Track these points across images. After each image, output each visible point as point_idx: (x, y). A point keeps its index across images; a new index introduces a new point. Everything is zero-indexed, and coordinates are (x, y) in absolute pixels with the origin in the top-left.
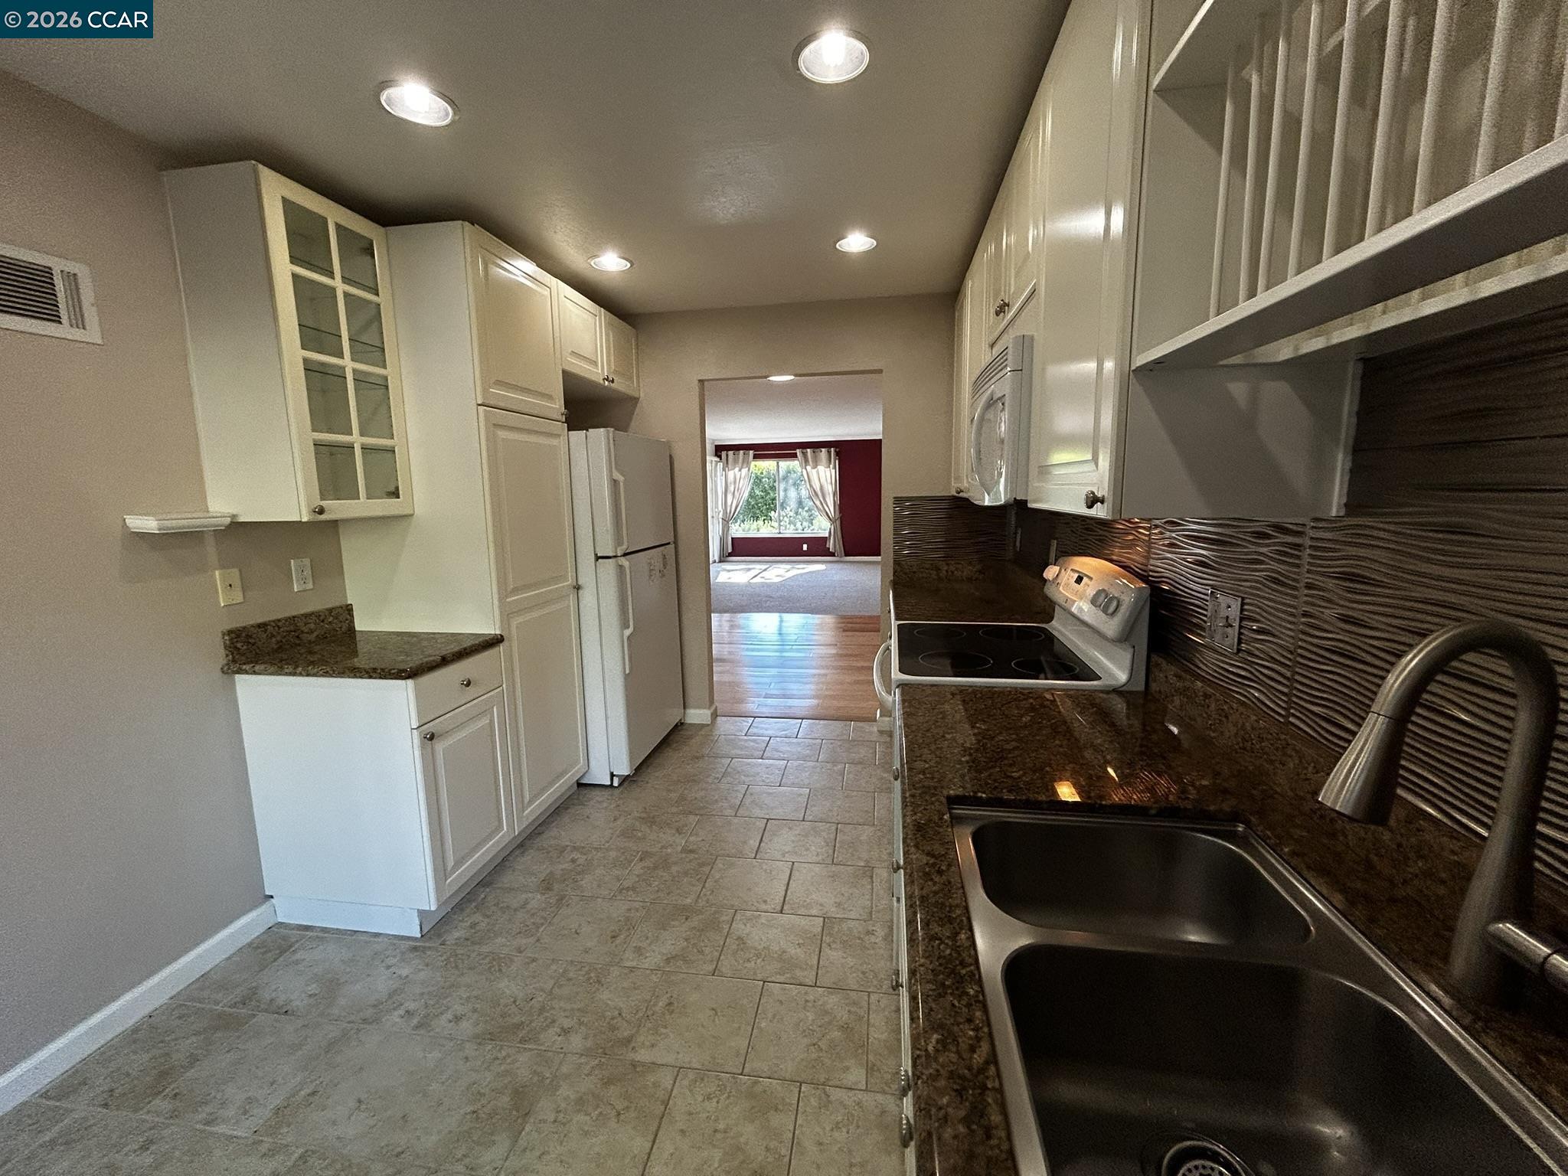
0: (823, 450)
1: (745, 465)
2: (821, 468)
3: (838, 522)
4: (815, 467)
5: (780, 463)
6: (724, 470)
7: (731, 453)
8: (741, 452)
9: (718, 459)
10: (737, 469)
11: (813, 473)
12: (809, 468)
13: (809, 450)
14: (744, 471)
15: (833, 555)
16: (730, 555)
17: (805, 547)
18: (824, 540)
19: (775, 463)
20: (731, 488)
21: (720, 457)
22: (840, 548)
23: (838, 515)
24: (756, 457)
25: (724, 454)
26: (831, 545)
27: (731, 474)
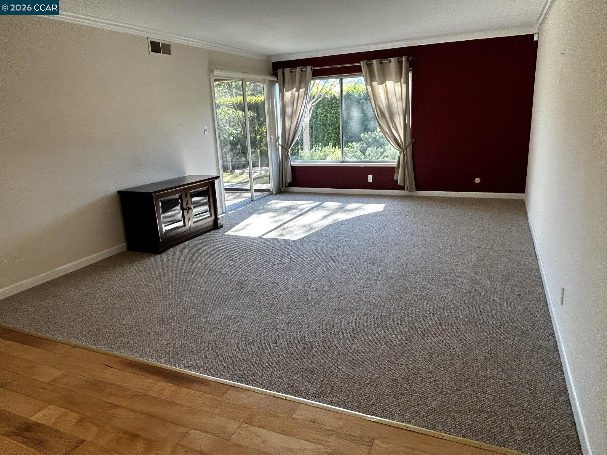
0: (392, 59)
1: (303, 85)
2: (389, 84)
3: (409, 151)
4: (382, 82)
5: (344, 80)
6: (281, 91)
7: (287, 71)
8: (298, 69)
9: (275, 79)
10: (294, 90)
11: (380, 89)
12: (374, 83)
13: (374, 61)
14: (302, 90)
15: (402, 188)
16: (291, 185)
17: (370, 178)
18: (391, 170)
19: (338, 80)
20: (289, 110)
21: (275, 75)
22: (410, 181)
23: (409, 140)
24: (316, 74)
25: (280, 71)
26: (399, 177)
27: (288, 95)
